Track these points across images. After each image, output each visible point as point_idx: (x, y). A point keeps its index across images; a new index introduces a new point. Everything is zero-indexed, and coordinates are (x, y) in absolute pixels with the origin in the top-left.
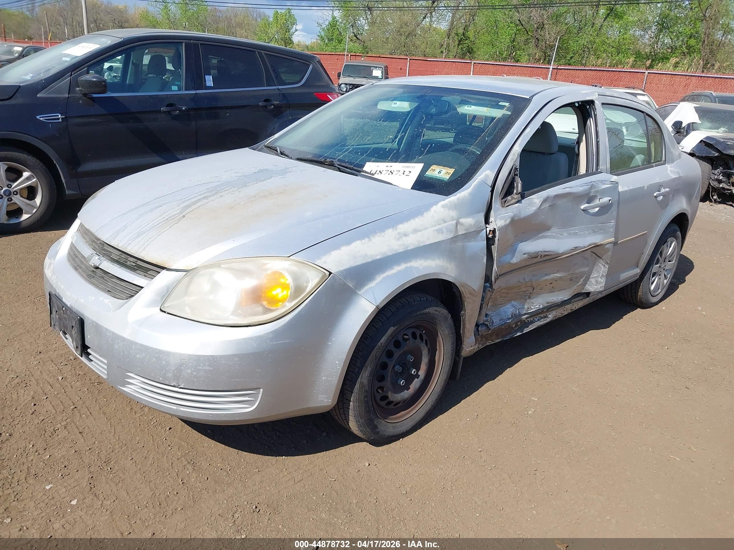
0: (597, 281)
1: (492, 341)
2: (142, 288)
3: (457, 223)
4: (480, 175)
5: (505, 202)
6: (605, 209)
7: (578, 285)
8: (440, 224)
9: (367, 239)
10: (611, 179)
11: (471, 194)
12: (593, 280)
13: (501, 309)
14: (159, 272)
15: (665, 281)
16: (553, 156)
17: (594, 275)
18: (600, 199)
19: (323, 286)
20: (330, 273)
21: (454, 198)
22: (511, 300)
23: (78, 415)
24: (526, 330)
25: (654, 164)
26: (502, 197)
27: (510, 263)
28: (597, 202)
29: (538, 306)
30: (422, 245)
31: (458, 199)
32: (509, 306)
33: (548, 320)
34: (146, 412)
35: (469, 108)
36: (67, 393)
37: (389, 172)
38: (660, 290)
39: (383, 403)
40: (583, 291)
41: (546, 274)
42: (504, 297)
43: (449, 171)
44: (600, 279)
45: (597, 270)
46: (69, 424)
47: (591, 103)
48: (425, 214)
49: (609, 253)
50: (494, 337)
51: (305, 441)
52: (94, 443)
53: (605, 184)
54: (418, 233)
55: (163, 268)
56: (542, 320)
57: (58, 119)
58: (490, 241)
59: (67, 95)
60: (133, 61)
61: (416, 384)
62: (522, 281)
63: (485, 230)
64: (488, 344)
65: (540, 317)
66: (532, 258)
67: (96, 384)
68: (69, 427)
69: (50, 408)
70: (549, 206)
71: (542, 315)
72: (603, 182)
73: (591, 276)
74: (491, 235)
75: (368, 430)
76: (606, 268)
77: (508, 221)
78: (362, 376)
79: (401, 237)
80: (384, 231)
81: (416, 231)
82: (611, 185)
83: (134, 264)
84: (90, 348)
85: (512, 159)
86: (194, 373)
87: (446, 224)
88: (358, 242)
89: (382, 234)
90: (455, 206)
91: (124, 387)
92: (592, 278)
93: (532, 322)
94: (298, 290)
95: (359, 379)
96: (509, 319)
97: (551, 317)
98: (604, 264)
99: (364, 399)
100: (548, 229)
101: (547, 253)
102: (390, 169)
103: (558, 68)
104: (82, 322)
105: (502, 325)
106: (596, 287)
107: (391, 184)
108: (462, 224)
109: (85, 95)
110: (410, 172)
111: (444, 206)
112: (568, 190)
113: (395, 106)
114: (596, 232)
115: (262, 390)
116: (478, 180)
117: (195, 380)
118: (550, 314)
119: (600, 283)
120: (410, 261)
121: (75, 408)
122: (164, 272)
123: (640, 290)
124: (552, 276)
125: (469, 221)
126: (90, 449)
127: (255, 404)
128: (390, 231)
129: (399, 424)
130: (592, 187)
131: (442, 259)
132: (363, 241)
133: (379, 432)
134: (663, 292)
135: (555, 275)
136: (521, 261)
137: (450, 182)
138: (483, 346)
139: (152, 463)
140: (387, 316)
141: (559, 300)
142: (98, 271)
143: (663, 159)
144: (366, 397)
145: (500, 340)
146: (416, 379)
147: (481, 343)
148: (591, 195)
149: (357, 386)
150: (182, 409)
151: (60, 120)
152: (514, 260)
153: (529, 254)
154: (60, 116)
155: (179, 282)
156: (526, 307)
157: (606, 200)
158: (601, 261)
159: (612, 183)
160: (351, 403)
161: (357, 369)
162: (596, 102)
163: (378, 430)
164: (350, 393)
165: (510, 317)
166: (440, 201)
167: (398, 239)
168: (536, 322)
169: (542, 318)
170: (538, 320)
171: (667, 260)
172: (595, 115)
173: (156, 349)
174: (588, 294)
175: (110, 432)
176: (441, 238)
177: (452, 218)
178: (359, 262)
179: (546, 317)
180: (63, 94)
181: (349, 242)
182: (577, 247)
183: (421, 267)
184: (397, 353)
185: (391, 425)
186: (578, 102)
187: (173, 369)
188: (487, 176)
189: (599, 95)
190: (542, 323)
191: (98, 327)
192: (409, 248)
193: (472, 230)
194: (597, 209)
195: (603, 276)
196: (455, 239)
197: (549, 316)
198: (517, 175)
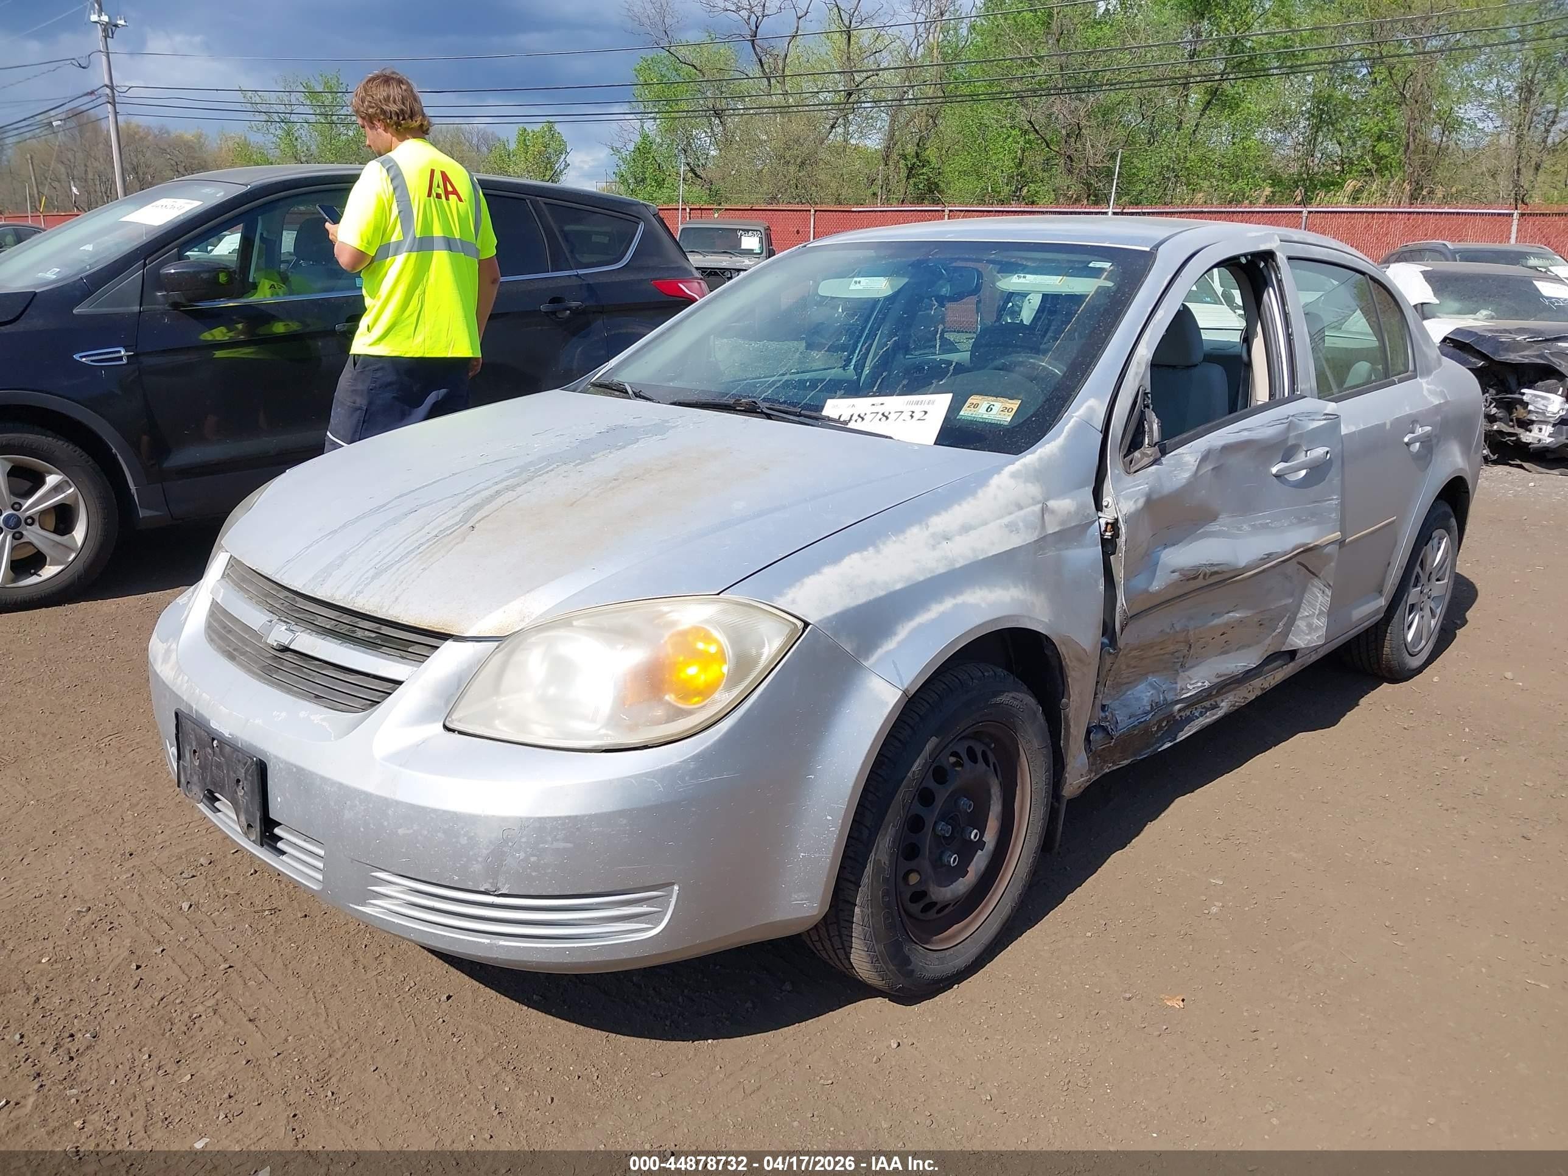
0: (1309, 625)
1: (1114, 763)
2: (400, 683)
3: (1044, 510)
4: (1077, 410)
5: (1131, 462)
6: (1318, 471)
7: (1274, 634)
8: (1010, 514)
9: (871, 549)
10: (1325, 409)
11: (1064, 449)
12: (1301, 624)
13: (1129, 693)
14: (438, 647)
15: (1433, 622)
16: (1195, 372)
17: (1304, 612)
18: (1307, 451)
19: (793, 653)
20: (806, 624)
21: (1031, 458)
22: (1147, 674)
23: (239, 981)
24: (1182, 737)
25: (1396, 379)
26: (1125, 452)
27: (1146, 591)
28: (1301, 458)
29: (1200, 684)
30: (981, 558)
31: (1040, 459)
32: (1142, 686)
33: (1220, 713)
34: (389, 964)
35: (1022, 280)
36: (206, 936)
37: (880, 416)
38: (1423, 642)
39: (915, 908)
40: (1284, 649)
41: (1213, 614)
42: (1134, 667)
43: (1008, 406)
44: (1315, 621)
45: (1308, 602)
46: (221, 1005)
47: (1268, 256)
48: (980, 493)
49: (1333, 564)
50: (1119, 755)
51: (749, 1005)
52: (286, 1040)
53: (1314, 420)
54: (971, 532)
55: (445, 637)
56: (1208, 713)
57: (121, 359)
58: (1108, 546)
59: (136, 309)
60: (262, 234)
61: (979, 862)
62: (1168, 630)
63: (1097, 523)
64: (1107, 770)
65: (1205, 707)
66: (1188, 580)
67: (267, 912)
68: (223, 1011)
69: (175, 971)
70: (1213, 469)
71: (1207, 704)
72: (1310, 415)
73: (1299, 615)
74: (1110, 534)
75: (892, 967)
76: (1328, 596)
77: (1141, 502)
78: (878, 846)
79: (939, 543)
80: (902, 531)
81: (966, 529)
82: (1325, 422)
83: (374, 635)
84: (278, 824)
85: (1137, 374)
86: (533, 859)
87: (1022, 513)
88: (855, 557)
89: (901, 538)
90: (1038, 475)
91: (364, 904)
92: (1302, 618)
93: (1189, 720)
94: (743, 663)
95: (873, 854)
96: (1147, 713)
97: (1225, 706)
98: (1322, 587)
99: (883, 897)
100: (1214, 517)
101: (1216, 569)
102: (881, 409)
103: (1125, 211)
104: (262, 770)
105: (1135, 726)
106: (1309, 638)
107: (891, 438)
108: (1053, 512)
109: (175, 305)
110: (926, 413)
111: (1014, 476)
112: (1245, 435)
113: (858, 287)
114: (1306, 520)
115: (676, 888)
116: (1075, 418)
117: (534, 874)
118: (1222, 701)
119: (1317, 628)
120: (961, 593)
121: (230, 967)
122: (449, 643)
123: (1387, 643)
124: (1226, 618)
125: (1064, 505)
126: (279, 1054)
127: (662, 920)
128: (915, 530)
129: (951, 951)
130: (1291, 426)
131: (1021, 587)
132: (865, 553)
133: (913, 971)
134: (1430, 646)
135: (1231, 614)
136: (1168, 586)
137: (1016, 427)
138: (1098, 776)
139: (424, 1074)
140: (921, 714)
141: (1239, 668)
142: (288, 656)
143: (1411, 367)
144: (886, 893)
145: (1129, 761)
146: (979, 852)
147: (1094, 768)
148: (1290, 444)
149: (869, 869)
150: (503, 942)
151: (125, 361)
152: (1155, 587)
153: (1181, 571)
154: (123, 353)
155: (482, 663)
156: (1179, 686)
157: (1319, 451)
158: (1316, 581)
159: (1328, 417)
160: (857, 910)
161: (866, 832)
162: (1277, 253)
163: (910, 968)
164: (852, 887)
165: (1149, 708)
166: (1006, 465)
167: (934, 547)
168: (1197, 718)
169: (1207, 710)
170: (1201, 714)
171: (1434, 578)
172: (1279, 281)
173: (445, 812)
174: (1292, 654)
175: (317, 1015)
176: (1016, 541)
177: (1033, 498)
178: (862, 599)
179: (1215, 707)
180: (128, 306)
181: (836, 558)
182: (1269, 555)
183: (983, 605)
184: (942, 795)
185: (936, 955)
186: (1245, 255)
187: (485, 852)
188: (1091, 409)
189: (1281, 241)
190: (1208, 720)
191: (301, 777)
192: (958, 566)
193: (1073, 524)
194: (1303, 473)
195: (1321, 613)
196: (1043, 542)
197: (1222, 704)
198: (1148, 407)
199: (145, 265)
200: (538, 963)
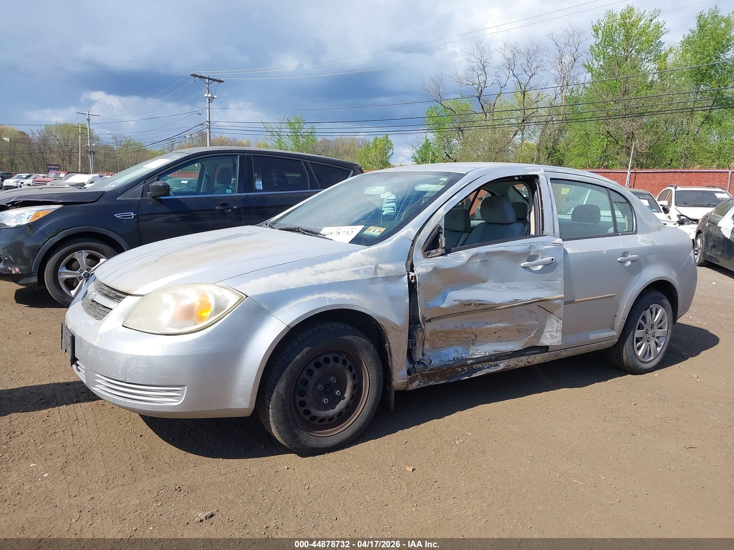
0: (552, 336)
1: (436, 381)
2: (112, 309)
3: (377, 267)
4: (403, 232)
5: (429, 254)
6: (549, 267)
7: (529, 337)
8: (357, 267)
9: (284, 273)
10: (554, 241)
11: (391, 246)
12: (547, 335)
13: (442, 351)
14: (124, 298)
15: (659, 349)
16: (511, 226)
17: (548, 329)
18: (542, 258)
19: (239, 307)
20: (247, 296)
21: (374, 248)
22: (453, 345)
23: (77, 424)
24: (475, 375)
25: (620, 234)
26: (424, 249)
27: (440, 307)
28: (539, 260)
29: (483, 353)
30: (337, 281)
31: (379, 249)
32: (451, 350)
33: (499, 369)
35: (424, 186)
36: (76, 410)
37: (338, 233)
38: (652, 358)
39: (307, 418)
40: (538, 345)
41: (486, 323)
42: (444, 341)
43: (381, 230)
44: (555, 334)
45: (549, 325)
47: (537, 177)
48: (344, 258)
49: (561, 309)
50: (438, 378)
52: (80, 442)
53: (546, 245)
54: (335, 272)
55: (127, 294)
56: (492, 368)
57: (131, 216)
58: (414, 286)
59: (140, 198)
60: (206, 174)
61: (341, 405)
62: (460, 327)
63: (406, 276)
64: (432, 384)
65: (490, 365)
66: (465, 305)
67: (100, 405)
70: (481, 261)
71: (492, 363)
72: (544, 243)
73: (545, 331)
74: (413, 281)
75: (288, 437)
76: (560, 323)
77: (430, 269)
78: (278, 386)
79: (317, 274)
80: (302, 269)
81: (332, 270)
82: (553, 246)
83: (114, 295)
84: (78, 360)
85: (436, 220)
86: (136, 370)
87: (363, 267)
88: (276, 275)
89: (300, 270)
90: (375, 254)
91: (95, 387)
92: (546, 332)
93: (481, 369)
94: (218, 309)
95: (276, 388)
96: (451, 361)
97: (502, 366)
98: (556, 319)
99: (281, 407)
100: (484, 281)
101: (481, 302)
102: (339, 231)
103: (636, 171)
104: (73, 338)
105: (442, 365)
106: (552, 341)
107: (333, 240)
108: (381, 269)
109: (154, 197)
110: (352, 232)
111: (362, 253)
112: (502, 249)
113: (376, 190)
114: (541, 288)
115: (186, 387)
116: (400, 235)
117: (136, 375)
118: (501, 363)
119: (556, 337)
120: (324, 293)
121: (77, 419)
122: (129, 297)
123: (624, 354)
124: (494, 325)
125: (389, 267)
126: (74, 445)
127: (182, 399)
128: (308, 268)
129: (324, 438)
130: (531, 247)
131: (358, 295)
132: (281, 274)
133: (300, 441)
134: (658, 360)
135: (498, 324)
136: (451, 307)
137: (379, 237)
138: (425, 385)
140: (304, 337)
141: (508, 349)
142: (94, 303)
143: (634, 229)
144: (283, 406)
145: (445, 382)
146: (342, 401)
147: (423, 381)
148: (531, 254)
149: (274, 395)
150: (128, 401)
151: (133, 217)
152: (444, 305)
153: (460, 301)
154: (132, 214)
155: (137, 304)
156: (471, 353)
157: (548, 259)
158: (552, 315)
159: (555, 244)
160: (270, 410)
161: (274, 380)
162: (540, 176)
163: (299, 439)
164: (268, 400)
165: (452, 359)
166: (361, 249)
167: (314, 275)
168: (486, 369)
169: (492, 366)
170: (488, 368)
171: (655, 327)
172: (540, 188)
173: (112, 352)
174: (546, 349)
175: (95, 436)
176: (357, 277)
177: (371, 262)
178: (274, 290)
179: (497, 365)
180: (137, 197)
181: (268, 275)
182: (517, 300)
183: (334, 299)
184: (317, 373)
185: (314, 438)
186: (518, 176)
187: (122, 366)
188: (409, 232)
189: (545, 171)
190: (491, 370)
191: (81, 341)
192: (324, 283)
193: (393, 275)
194: (540, 267)
195: (557, 331)
196: (373, 280)
197: (500, 365)
198: (441, 233)
199: (145, 182)
200: (139, 409)
